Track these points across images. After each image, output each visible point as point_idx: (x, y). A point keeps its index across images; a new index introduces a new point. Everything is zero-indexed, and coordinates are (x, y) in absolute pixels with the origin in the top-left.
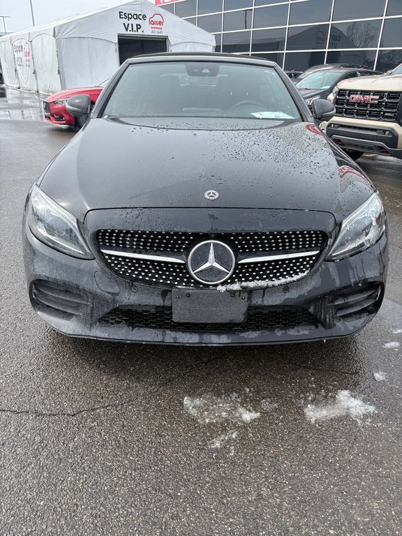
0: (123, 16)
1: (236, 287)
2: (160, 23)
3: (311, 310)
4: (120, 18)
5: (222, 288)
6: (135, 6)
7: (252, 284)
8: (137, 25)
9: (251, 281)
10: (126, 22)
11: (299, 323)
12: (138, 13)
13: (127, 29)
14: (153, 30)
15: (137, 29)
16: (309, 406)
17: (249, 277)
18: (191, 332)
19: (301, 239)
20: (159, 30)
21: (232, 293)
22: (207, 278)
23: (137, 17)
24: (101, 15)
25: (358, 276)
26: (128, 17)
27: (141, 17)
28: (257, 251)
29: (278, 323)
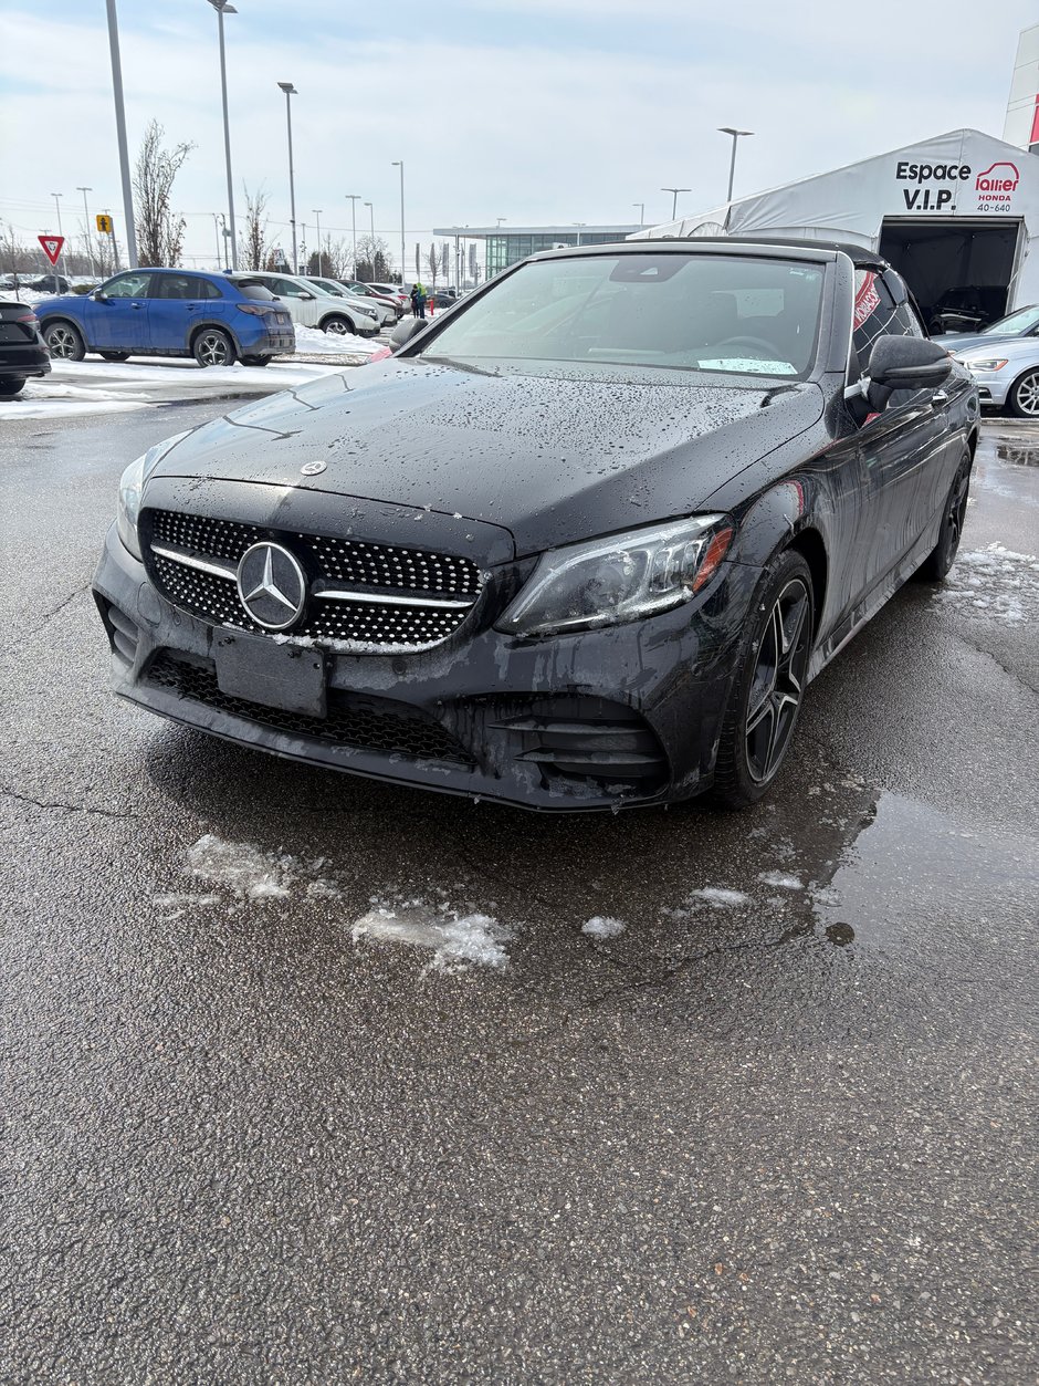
0: (908, 173)
1: (305, 641)
2: (1008, 185)
3: (447, 722)
4: (899, 177)
5: (281, 639)
6: (942, 147)
7: (339, 645)
8: (941, 193)
9: (343, 638)
10: (912, 186)
11: (441, 754)
12: (949, 164)
13: (910, 205)
14: (985, 202)
15: (940, 201)
16: (381, 911)
17: (340, 629)
18: (254, 723)
19: (467, 577)
20: (1001, 203)
21: (298, 652)
22: (264, 616)
23: (946, 173)
24: (849, 174)
25: (555, 674)
26: (919, 174)
27: (955, 173)
28: (357, 581)
29: (403, 743)
